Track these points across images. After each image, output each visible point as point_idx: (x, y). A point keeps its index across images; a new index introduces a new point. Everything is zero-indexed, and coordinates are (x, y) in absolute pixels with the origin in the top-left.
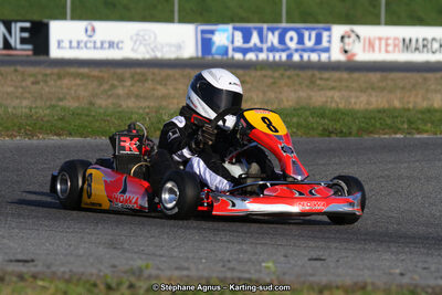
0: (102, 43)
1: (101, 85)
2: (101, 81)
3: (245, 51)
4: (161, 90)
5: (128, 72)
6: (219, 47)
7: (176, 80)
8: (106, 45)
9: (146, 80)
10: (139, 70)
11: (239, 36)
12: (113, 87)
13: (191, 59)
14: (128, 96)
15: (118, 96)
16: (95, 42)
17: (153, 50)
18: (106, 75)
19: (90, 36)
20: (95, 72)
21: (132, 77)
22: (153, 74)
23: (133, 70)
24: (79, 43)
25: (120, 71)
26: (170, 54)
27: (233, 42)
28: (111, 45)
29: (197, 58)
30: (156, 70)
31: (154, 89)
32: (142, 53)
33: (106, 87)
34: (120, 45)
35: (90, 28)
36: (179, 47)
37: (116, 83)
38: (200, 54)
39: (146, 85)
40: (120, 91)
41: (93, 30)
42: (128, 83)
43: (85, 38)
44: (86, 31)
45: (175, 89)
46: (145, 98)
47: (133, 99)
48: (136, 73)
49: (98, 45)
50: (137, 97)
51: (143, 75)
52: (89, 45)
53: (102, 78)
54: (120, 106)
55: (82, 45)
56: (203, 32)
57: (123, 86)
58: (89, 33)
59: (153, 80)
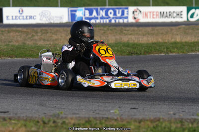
0: (26, 17)
1: (27, 35)
2: (27, 33)
3: (90, 19)
4: (55, 37)
5: (39, 29)
6: (78, 18)
7: (61, 32)
8: (28, 18)
9: (47, 33)
10: (44, 28)
11: (87, 12)
12: (33, 36)
13: (67, 23)
14: (40, 39)
15: (36, 40)
16: (23, 17)
17: (49, 20)
18: (29, 31)
19: (21, 14)
20: (25, 30)
21: (41, 31)
22: (51, 30)
23: (41, 28)
24: (16, 17)
25: (35, 29)
26: (57, 21)
27: (85, 15)
28: (31, 17)
29: (69, 22)
30: (52, 28)
31: (51, 36)
32: (44, 21)
33: (30, 36)
34: (35, 18)
35: (21, 10)
36: (61, 18)
37: (34, 34)
38: (70, 21)
39: (48, 35)
40: (36, 38)
41: (22, 11)
42: (39, 34)
43: (18, 15)
44: (19, 11)
45: (61, 36)
46: (48, 40)
47: (42, 41)
48: (43, 30)
49: (25, 17)
50: (44, 40)
51: (46, 30)
52: (20, 18)
53: (28, 32)
54: (37, 44)
55: (18, 18)
56: (71, 11)
57: (37, 35)
58: (21, 12)
59: (51, 32)
